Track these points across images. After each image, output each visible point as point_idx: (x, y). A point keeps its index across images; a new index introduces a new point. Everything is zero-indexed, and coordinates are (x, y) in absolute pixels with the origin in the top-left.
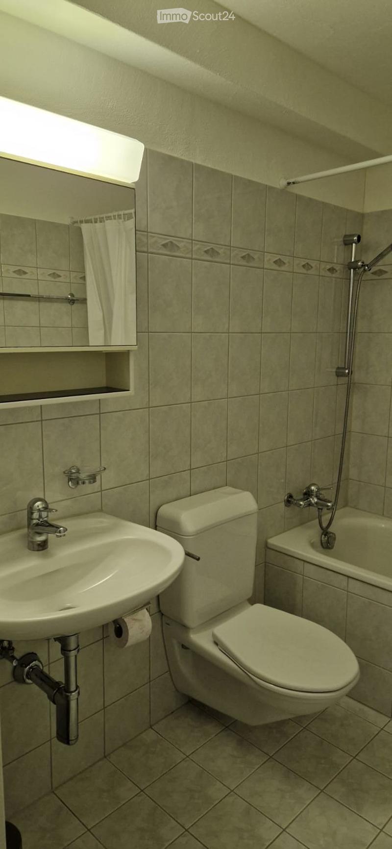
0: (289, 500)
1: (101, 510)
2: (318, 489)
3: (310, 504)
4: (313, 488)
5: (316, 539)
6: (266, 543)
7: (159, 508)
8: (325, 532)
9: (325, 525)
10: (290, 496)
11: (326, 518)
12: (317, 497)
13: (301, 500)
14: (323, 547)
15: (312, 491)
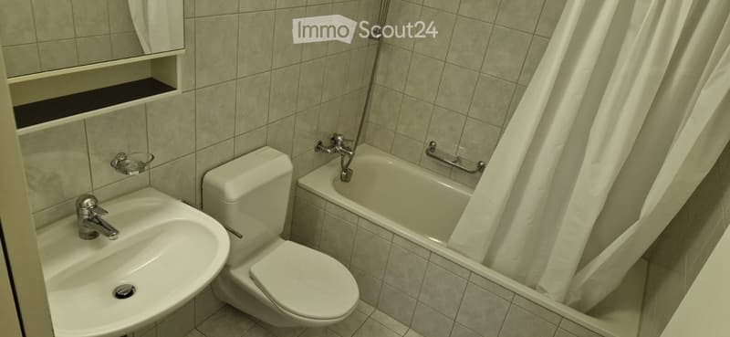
0: (319, 147)
1: (150, 185)
2: (344, 139)
3: (336, 151)
4: (339, 138)
5: (338, 174)
6: (297, 183)
7: (205, 174)
8: (345, 169)
9: (345, 163)
10: (320, 143)
11: (346, 160)
12: (342, 145)
13: (329, 148)
14: (342, 180)
15: (338, 140)
